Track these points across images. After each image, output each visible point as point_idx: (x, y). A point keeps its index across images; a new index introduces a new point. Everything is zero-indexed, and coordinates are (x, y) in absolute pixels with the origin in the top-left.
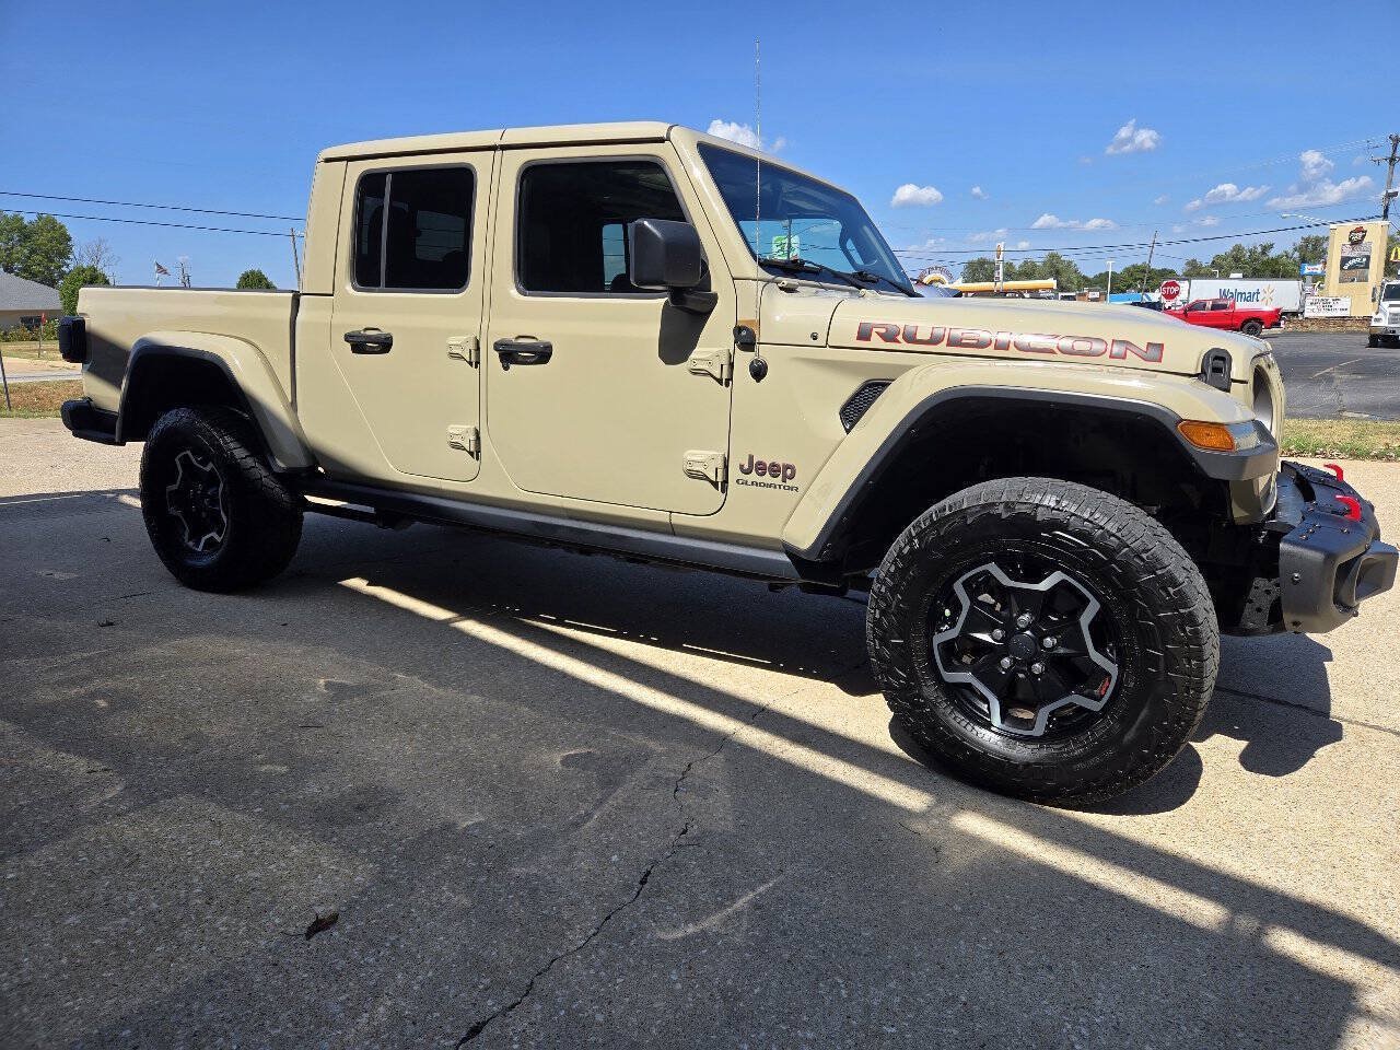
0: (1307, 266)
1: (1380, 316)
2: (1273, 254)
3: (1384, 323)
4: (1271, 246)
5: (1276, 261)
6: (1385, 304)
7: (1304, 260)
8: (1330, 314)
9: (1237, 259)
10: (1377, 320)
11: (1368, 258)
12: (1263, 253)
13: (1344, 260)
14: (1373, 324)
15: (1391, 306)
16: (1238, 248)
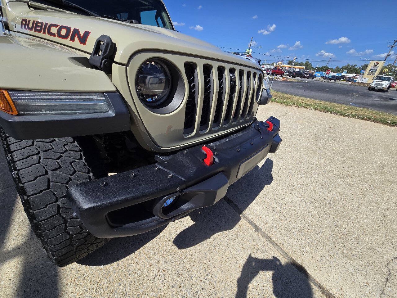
0: (362, 71)
1: (373, 83)
2: (356, 67)
3: (373, 85)
4: (356, 65)
5: (356, 69)
6: (375, 81)
7: (363, 69)
8: (362, 82)
9: (347, 67)
10: (372, 84)
11: (376, 70)
12: (354, 67)
13: (371, 70)
14: (371, 85)
15: (376, 81)
16: (349, 65)
